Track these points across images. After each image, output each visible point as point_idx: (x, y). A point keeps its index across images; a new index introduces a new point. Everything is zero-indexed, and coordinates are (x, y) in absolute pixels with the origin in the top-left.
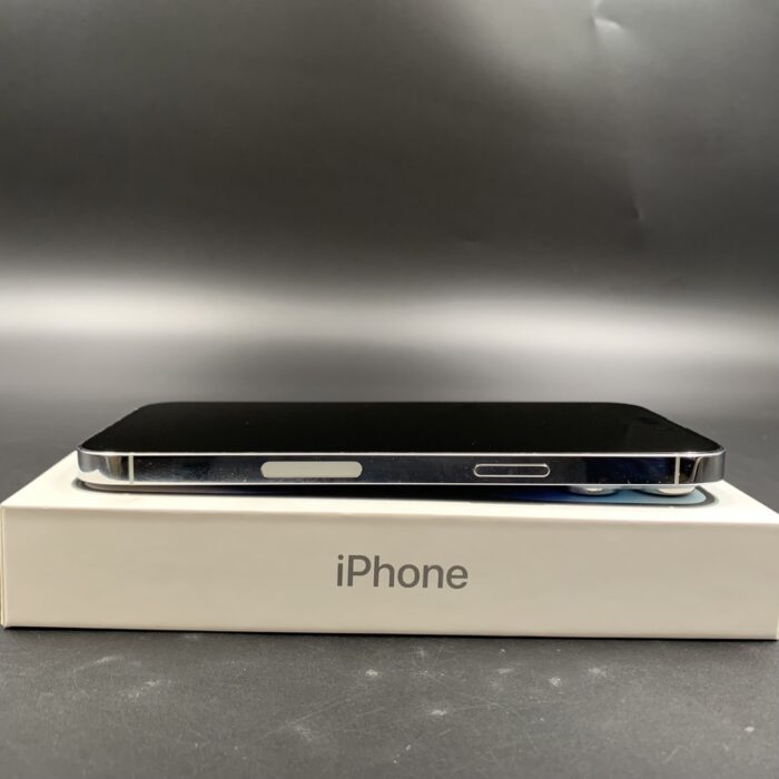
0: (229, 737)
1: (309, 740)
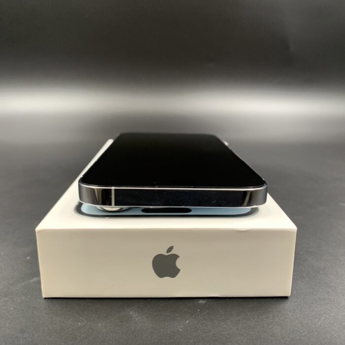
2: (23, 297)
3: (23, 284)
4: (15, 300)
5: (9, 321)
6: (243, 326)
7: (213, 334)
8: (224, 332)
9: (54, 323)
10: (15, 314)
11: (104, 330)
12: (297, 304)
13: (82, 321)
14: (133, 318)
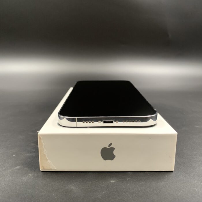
0: (52, 191)
1: (75, 191)
2: (10, 178)
3: (11, 170)
4: (6, 180)
5: (2, 192)
6: (135, 195)
7: (119, 200)
8: (125, 198)
9: (28, 193)
10: (5, 188)
11: (56, 197)
12: (167, 183)
13: (44, 192)
14: (73, 190)
